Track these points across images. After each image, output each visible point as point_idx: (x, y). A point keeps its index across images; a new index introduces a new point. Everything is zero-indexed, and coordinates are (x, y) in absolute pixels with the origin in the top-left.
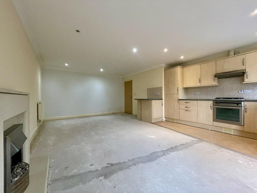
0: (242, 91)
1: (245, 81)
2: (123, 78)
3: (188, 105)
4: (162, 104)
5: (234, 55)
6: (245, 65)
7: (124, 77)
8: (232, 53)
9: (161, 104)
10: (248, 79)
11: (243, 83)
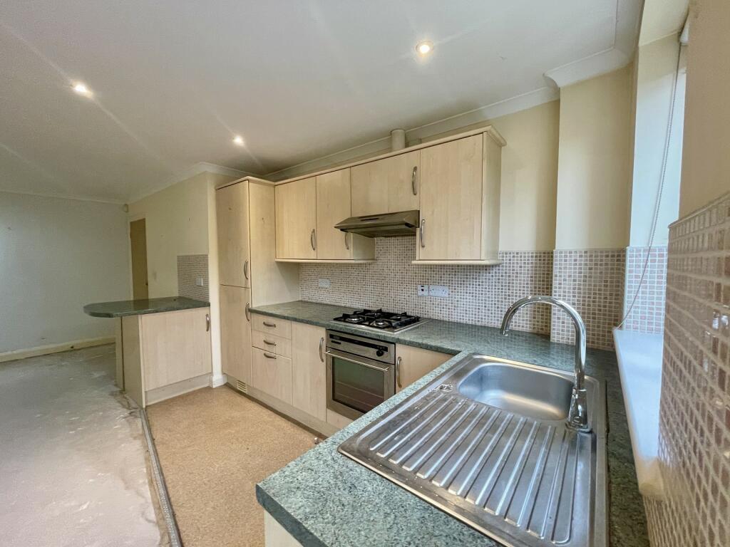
0: (426, 288)
1: (417, 258)
2: (126, 205)
3: (272, 335)
4: (208, 323)
5: (407, 145)
6: (418, 194)
7: (128, 203)
8: (399, 140)
9: (205, 324)
10: (425, 248)
11: (414, 262)
